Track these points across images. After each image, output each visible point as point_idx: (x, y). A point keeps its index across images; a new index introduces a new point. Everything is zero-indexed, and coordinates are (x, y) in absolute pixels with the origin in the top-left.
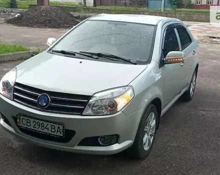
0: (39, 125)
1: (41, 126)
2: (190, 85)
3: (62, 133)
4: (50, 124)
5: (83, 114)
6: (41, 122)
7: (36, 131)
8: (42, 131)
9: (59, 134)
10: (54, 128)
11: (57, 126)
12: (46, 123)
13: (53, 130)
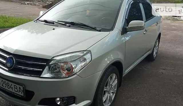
0: (6, 84)
1: (7, 85)
2: (153, 49)
3: (23, 93)
4: (13, 84)
5: (41, 76)
6: (7, 82)
7: (4, 89)
8: (8, 89)
9: (20, 94)
10: (17, 88)
11: (18, 86)
12: (10, 83)
13: (16, 90)
